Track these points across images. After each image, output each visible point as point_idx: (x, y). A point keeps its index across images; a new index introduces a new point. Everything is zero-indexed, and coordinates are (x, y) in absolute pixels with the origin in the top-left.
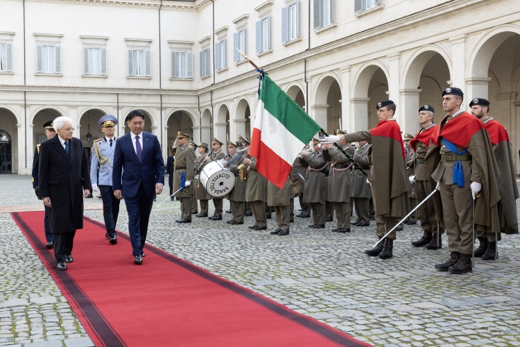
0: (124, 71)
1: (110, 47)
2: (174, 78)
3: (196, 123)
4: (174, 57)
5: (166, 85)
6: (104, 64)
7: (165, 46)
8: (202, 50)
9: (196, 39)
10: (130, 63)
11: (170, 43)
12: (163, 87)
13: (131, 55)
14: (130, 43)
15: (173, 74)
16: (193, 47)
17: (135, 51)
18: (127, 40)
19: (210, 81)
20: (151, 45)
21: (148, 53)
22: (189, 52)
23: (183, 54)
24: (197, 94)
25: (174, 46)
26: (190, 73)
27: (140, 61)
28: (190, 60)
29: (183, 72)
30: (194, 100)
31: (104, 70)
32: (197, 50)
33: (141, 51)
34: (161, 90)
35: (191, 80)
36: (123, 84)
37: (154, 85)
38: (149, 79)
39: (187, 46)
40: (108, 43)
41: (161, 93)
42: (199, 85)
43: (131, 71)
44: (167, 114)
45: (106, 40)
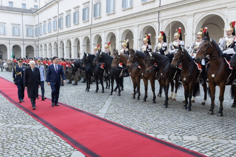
0: (11, 33)
1: (6, 25)
2: (27, 35)
3: (35, 49)
4: (27, 30)
5: (25, 38)
6: (4, 31)
7: (24, 26)
8: (36, 28)
9: (34, 24)
10: (13, 31)
11: (26, 25)
12: (24, 38)
13: (13, 28)
14: (13, 25)
15: (27, 34)
16: (33, 27)
17: (15, 27)
18: (12, 24)
19: (38, 38)
20: (20, 26)
21: (19, 28)
22: (32, 28)
23: (30, 29)
24: (35, 41)
25: (27, 26)
26: (32, 35)
27: (16, 30)
28: (32, 30)
29: (30, 34)
30: (34, 42)
31: (5, 33)
32: (34, 28)
33: (17, 27)
34: (23, 39)
35: (33, 36)
36: (11, 37)
37: (21, 37)
38: (20, 36)
39: (31, 27)
40: (6, 24)
41: (23, 40)
42: (35, 38)
43: (13, 33)
44: (25, 46)
45: (5, 23)
